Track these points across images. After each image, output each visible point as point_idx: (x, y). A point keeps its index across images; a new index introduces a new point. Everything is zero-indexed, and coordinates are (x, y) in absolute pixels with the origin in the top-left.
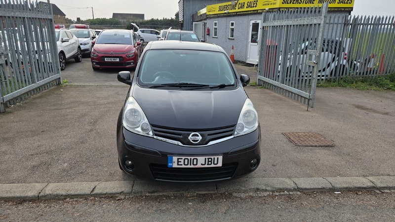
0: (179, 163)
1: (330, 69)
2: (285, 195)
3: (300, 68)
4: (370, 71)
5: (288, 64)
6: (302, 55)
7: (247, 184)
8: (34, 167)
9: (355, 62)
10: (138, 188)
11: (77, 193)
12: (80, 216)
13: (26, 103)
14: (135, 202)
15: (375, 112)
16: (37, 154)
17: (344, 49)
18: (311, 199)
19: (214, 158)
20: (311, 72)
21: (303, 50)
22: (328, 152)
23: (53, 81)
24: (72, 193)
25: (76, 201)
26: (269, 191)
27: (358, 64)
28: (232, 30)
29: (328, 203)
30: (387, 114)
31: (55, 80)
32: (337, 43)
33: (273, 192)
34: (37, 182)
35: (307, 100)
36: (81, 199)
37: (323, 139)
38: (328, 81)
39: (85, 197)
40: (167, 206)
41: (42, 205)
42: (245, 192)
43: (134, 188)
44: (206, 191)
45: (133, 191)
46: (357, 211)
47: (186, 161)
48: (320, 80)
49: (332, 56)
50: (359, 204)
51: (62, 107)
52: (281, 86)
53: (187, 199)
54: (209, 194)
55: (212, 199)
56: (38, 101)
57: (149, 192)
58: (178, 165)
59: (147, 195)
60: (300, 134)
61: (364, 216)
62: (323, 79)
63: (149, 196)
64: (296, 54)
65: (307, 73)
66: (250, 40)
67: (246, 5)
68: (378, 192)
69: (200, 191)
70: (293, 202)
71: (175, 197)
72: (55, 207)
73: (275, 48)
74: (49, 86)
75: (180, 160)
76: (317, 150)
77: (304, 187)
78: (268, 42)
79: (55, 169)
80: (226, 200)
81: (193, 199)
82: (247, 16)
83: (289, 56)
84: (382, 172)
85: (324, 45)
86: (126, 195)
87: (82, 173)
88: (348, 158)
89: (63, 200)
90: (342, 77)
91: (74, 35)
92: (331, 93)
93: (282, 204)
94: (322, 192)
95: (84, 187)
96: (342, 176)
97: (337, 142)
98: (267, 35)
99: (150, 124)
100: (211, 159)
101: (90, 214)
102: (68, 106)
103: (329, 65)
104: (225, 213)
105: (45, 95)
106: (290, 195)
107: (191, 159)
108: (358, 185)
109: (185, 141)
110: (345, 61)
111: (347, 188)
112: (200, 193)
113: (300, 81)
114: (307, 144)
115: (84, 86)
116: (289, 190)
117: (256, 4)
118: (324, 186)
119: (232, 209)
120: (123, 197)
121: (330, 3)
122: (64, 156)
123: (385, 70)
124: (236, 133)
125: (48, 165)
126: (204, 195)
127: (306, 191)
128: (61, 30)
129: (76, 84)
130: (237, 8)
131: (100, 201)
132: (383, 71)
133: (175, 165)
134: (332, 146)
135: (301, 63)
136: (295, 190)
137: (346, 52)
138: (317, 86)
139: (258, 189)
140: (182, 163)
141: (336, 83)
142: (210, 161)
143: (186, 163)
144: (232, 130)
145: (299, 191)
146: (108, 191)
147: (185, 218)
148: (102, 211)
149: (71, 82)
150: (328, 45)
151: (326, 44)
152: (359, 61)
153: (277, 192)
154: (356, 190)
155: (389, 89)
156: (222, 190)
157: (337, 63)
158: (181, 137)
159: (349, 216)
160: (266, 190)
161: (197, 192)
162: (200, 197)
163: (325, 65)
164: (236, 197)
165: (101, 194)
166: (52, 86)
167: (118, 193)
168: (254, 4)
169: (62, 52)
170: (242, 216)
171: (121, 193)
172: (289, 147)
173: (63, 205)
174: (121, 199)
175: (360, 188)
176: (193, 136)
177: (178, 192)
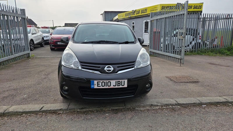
0: (99, 85)
1: (192, 45)
2: (170, 108)
3: (174, 44)
4: (215, 46)
5: (167, 43)
6: (174, 37)
7: (144, 102)
8: (4, 97)
9: (206, 42)
10: (72, 106)
11: (30, 111)
12: (31, 124)
13: (6, 66)
14: (70, 115)
15: (221, 65)
16: (8, 91)
17: (199, 33)
18: (187, 110)
19: (122, 81)
20: (181, 47)
21: (175, 35)
22: (196, 85)
23: (25, 55)
24: (27, 110)
25: (29, 115)
26: (159, 106)
27: (208, 43)
28: (133, 27)
29: (198, 112)
30: (228, 66)
31: (26, 54)
32: (194, 30)
33: (162, 106)
34: (5, 105)
35: (179, 60)
36: (33, 114)
37: (191, 78)
38: (191, 52)
39: (35, 113)
40: (91, 116)
41: (6, 118)
42: (143, 107)
43: (69, 106)
44: (118, 107)
45: (69, 108)
46: (218, 115)
47: (103, 83)
48: (187, 51)
49: (192, 37)
50: (219, 111)
51: (29, 68)
52: (163, 54)
53: (105, 112)
54: (120, 109)
55: (122, 112)
56: (14, 65)
57: (79, 109)
58: (98, 86)
59: (78, 110)
60: (177, 77)
61: (224, 118)
62: (188, 51)
63: (79, 111)
64: (171, 37)
65: (178, 48)
66: (144, 32)
67: (140, 12)
68: (230, 104)
69: (114, 107)
70: (176, 112)
71: (97, 111)
72: (14, 119)
73: (159, 33)
74: (22, 58)
75: (99, 83)
76: (188, 84)
77: (182, 103)
78: (155, 30)
79: (18, 98)
80: (131, 112)
81: (108, 112)
82: (142, 18)
83: (167, 38)
84: (231, 94)
85: (187, 32)
86: (63, 111)
87: (36, 100)
88: (208, 88)
89: (20, 115)
90: (199, 49)
91: (40, 31)
92: (194, 58)
93: (168, 113)
94: (194, 106)
95: (36, 107)
96: (206, 97)
97: (200, 80)
98: (153, 25)
99: (79, 61)
100: (120, 82)
101: (38, 122)
102: (32, 67)
103: (191, 43)
104: (130, 119)
105: (19, 62)
106: (173, 108)
107: (106, 82)
108: (217, 101)
109: (103, 71)
110: (200, 40)
111: (210, 103)
112: (114, 108)
113: (175, 52)
114: (182, 81)
115: (44, 58)
116: (172, 105)
117: (147, 11)
118: (195, 102)
119: (135, 117)
120: (61, 112)
121: (189, 9)
122: (25, 91)
123: (224, 45)
124: (135, 67)
125: (13, 96)
126: (117, 110)
127: (183, 106)
128: (32, 28)
129: (39, 57)
130: (135, 14)
131: (46, 115)
132: (223, 46)
133: (96, 87)
134: (197, 82)
135: (174, 42)
136: (176, 105)
137: (200, 35)
138: (185, 55)
139: (152, 105)
140: (101, 85)
141: (196, 53)
142: (119, 83)
143: (103, 85)
144: (133, 65)
145: (179, 105)
146: (52, 109)
147: (103, 123)
148: (47, 121)
149: (36, 56)
150: (189, 32)
151: (188, 31)
152: (208, 41)
153: (164, 106)
154: (216, 104)
155: (227, 55)
156: (129, 106)
157: (195, 41)
158: (100, 68)
159: (213, 118)
160: (157, 106)
161: (112, 108)
162: (113, 111)
163: (189, 43)
164: (138, 110)
165: (47, 111)
166: (24, 58)
167: (59, 110)
168: (145, 11)
169: (32, 40)
170: (142, 120)
171: (60, 110)
172: (171, 83)
173: (20, 118)
174: (60, 114)
175: (218, 102)
176: (107, 67)
177: (99, 108)
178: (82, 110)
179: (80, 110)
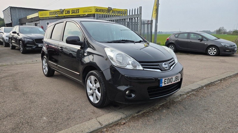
11: (91, 130)
19: (178, 76)
24: (88, 131)
29: (209, 92)
39: (99, 131)
47: (168, 80)
50: (217, 89)
54: (164, 104)
67: (71, 12)
70: (198, 96)
77: (194, 89)
80: (175, 104)
94: (200, 89)
99: (138, 61)
106: (192, 94)
107: (170, 78)
111: (205, 85)
117: (78, 11)
120: (124, 121)
124: (175, 62)
130: (64, 13)
133: (163, 85)
139: (181, 95)
142: (177, 79)
146: (112, 121)
156: (168, 100)
158: (159, 66)
164: (177, 101)
165: (109, 124)
171: (121, 119)
176: (164, 64)
177: (151, 108)
178: (139, 114)
179: (137, 114)
